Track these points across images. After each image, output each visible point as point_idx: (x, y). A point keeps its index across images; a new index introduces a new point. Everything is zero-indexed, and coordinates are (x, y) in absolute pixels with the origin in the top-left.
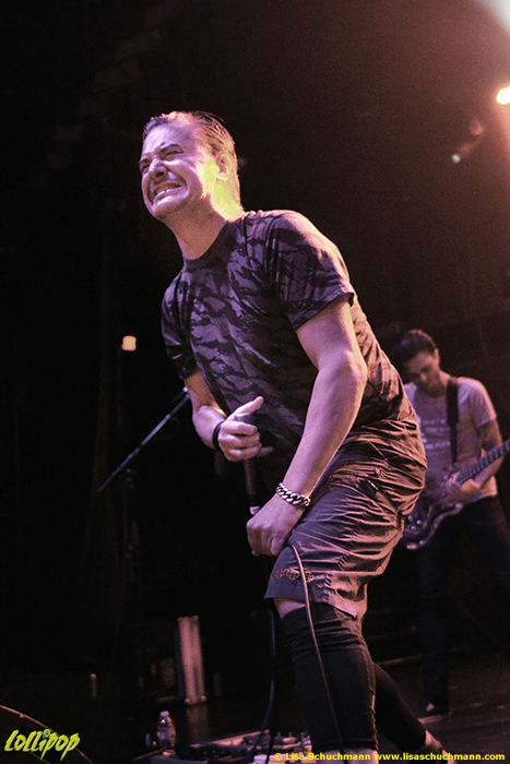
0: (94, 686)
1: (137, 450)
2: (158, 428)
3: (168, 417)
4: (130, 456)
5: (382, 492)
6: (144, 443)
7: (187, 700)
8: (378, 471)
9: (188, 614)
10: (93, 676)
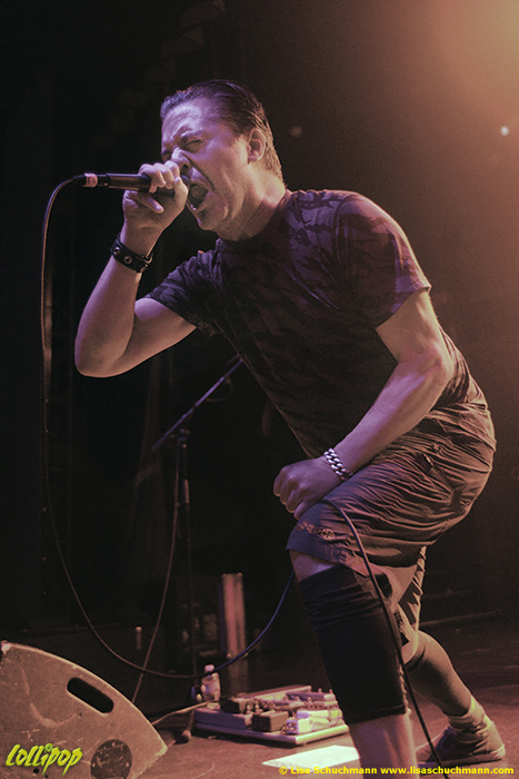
0: (139, 637)
1: (191, 411)
2: (212, 390)
3: (222, 379)
4: (185, 416)
5: (437, 469)
6: (198, 404)
7: (229, 655)
8: (436, 447)
9: (233, 571)
10: (139, 628)
